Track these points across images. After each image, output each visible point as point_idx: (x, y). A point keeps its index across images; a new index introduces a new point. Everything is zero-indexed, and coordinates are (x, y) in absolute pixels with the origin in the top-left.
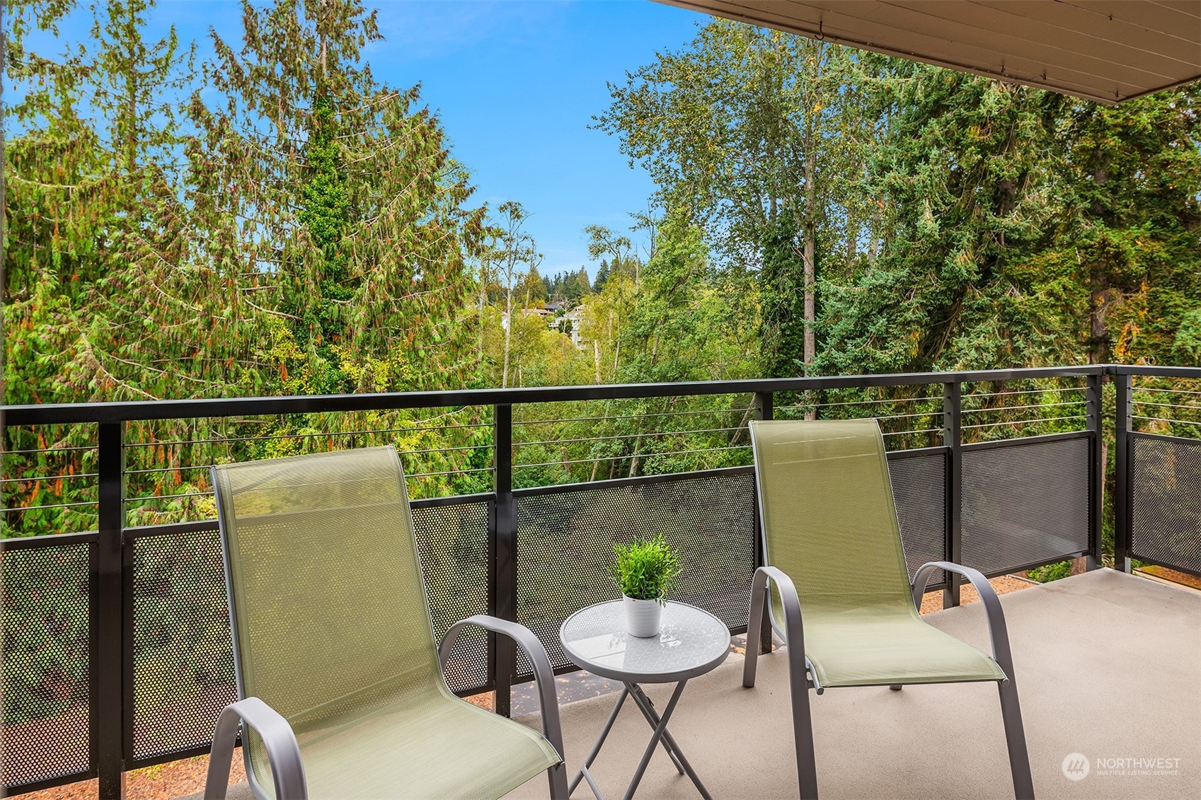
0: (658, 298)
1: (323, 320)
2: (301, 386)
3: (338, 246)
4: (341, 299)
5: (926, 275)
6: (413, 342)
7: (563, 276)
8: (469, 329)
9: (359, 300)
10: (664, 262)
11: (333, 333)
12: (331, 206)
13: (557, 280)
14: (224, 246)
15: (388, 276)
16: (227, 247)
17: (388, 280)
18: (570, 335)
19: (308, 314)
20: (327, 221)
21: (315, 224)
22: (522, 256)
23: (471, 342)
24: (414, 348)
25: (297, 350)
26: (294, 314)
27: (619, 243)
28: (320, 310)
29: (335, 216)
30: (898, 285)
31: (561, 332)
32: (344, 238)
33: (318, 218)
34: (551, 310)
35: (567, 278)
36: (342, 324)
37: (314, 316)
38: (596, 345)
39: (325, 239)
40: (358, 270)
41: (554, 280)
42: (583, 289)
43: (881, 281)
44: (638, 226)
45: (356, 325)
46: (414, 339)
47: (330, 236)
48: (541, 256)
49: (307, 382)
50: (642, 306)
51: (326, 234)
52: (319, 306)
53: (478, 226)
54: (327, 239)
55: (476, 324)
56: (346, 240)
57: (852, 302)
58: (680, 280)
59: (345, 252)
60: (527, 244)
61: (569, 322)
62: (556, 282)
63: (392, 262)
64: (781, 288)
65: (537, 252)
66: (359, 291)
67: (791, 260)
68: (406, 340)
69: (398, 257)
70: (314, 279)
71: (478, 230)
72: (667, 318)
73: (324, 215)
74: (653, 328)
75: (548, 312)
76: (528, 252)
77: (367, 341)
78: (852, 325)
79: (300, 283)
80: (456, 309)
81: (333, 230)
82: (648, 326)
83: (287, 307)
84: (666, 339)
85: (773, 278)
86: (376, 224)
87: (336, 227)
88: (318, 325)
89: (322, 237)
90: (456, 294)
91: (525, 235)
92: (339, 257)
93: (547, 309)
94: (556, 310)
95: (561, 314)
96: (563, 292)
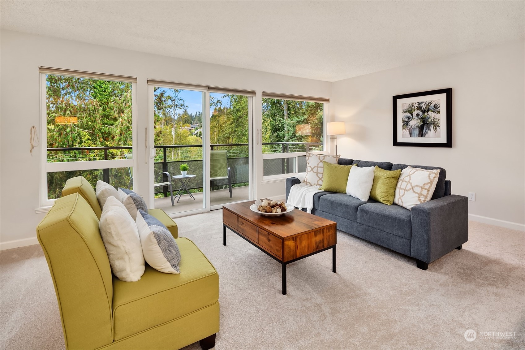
0: (231, 124)
1: (102, 133)
2: (94, 156)
3: (108, 106)
4: (109, 125)
5: (313, 118)
7: (198, 114)
8: (157, 136)
9: (117, 126)
10: (234, 110)
11: (107, 137)
12: (105, 92)
13: (196, 115)
14: (67, 107)
15: (128, 117)
16: (68, 107)
17: (128, 119)
18: (200, 138)
19: (97, 130)
20: (103, 97)
21: (98, 98)
22: (179, 107)
23: (159, 140)
25: (92, 143)
26: (91, 130)
27: (218, 102)
28: (101, 129)
29: (106, 95)
30: (305, 121)
31: (197, 136)
32: (110, 103)
33: (100, 96)
34: (193, 127)
35: (200, 114)
36: (110, 134)
37: (99, 131)
39: (102, 103)
40: (116, 115)
41: (194, 115)
43: (300, 120)
44: (225, 96)
45: (116, 135)
47: (104, 102)
48: (187, 107)
49: (97, 155)
50: (226, 127)
51: (103, 102)
52: (101, 128)
53: (161, 100)
54: (103, 104)
55: (160, 134)
56: (111, 104)
57: (291, 126)
58: (240, 117)
59: (111, 108)
60: (181, 102)
61: (201, 132)
62: (195, 116)
63: (129, 113)
64: (276, 119)
65: (186, 104)
66: (117, 122)
67: (280, 110)
70: (100, 118)
71: (161, 102)
72: (235, 131)
73: (102, 95)
74: (230, 135)
75: (192, 128)
76: (181, 105)
77: (120, 140)
78: (292, 134)
79: (93, 120)
81: (105, 100)
82: (228, 134)
83: (88, 128)
84: (236, 139)
85: (274, 117)
86: (122, 99)
87: (106, 99)
88: (100, 134)
89: (101, 103)
91: (180, 98)
92: (108, 110)
93: (191, 127)
94: (195, 128)
95: (197, 129)
96: (198, 120)
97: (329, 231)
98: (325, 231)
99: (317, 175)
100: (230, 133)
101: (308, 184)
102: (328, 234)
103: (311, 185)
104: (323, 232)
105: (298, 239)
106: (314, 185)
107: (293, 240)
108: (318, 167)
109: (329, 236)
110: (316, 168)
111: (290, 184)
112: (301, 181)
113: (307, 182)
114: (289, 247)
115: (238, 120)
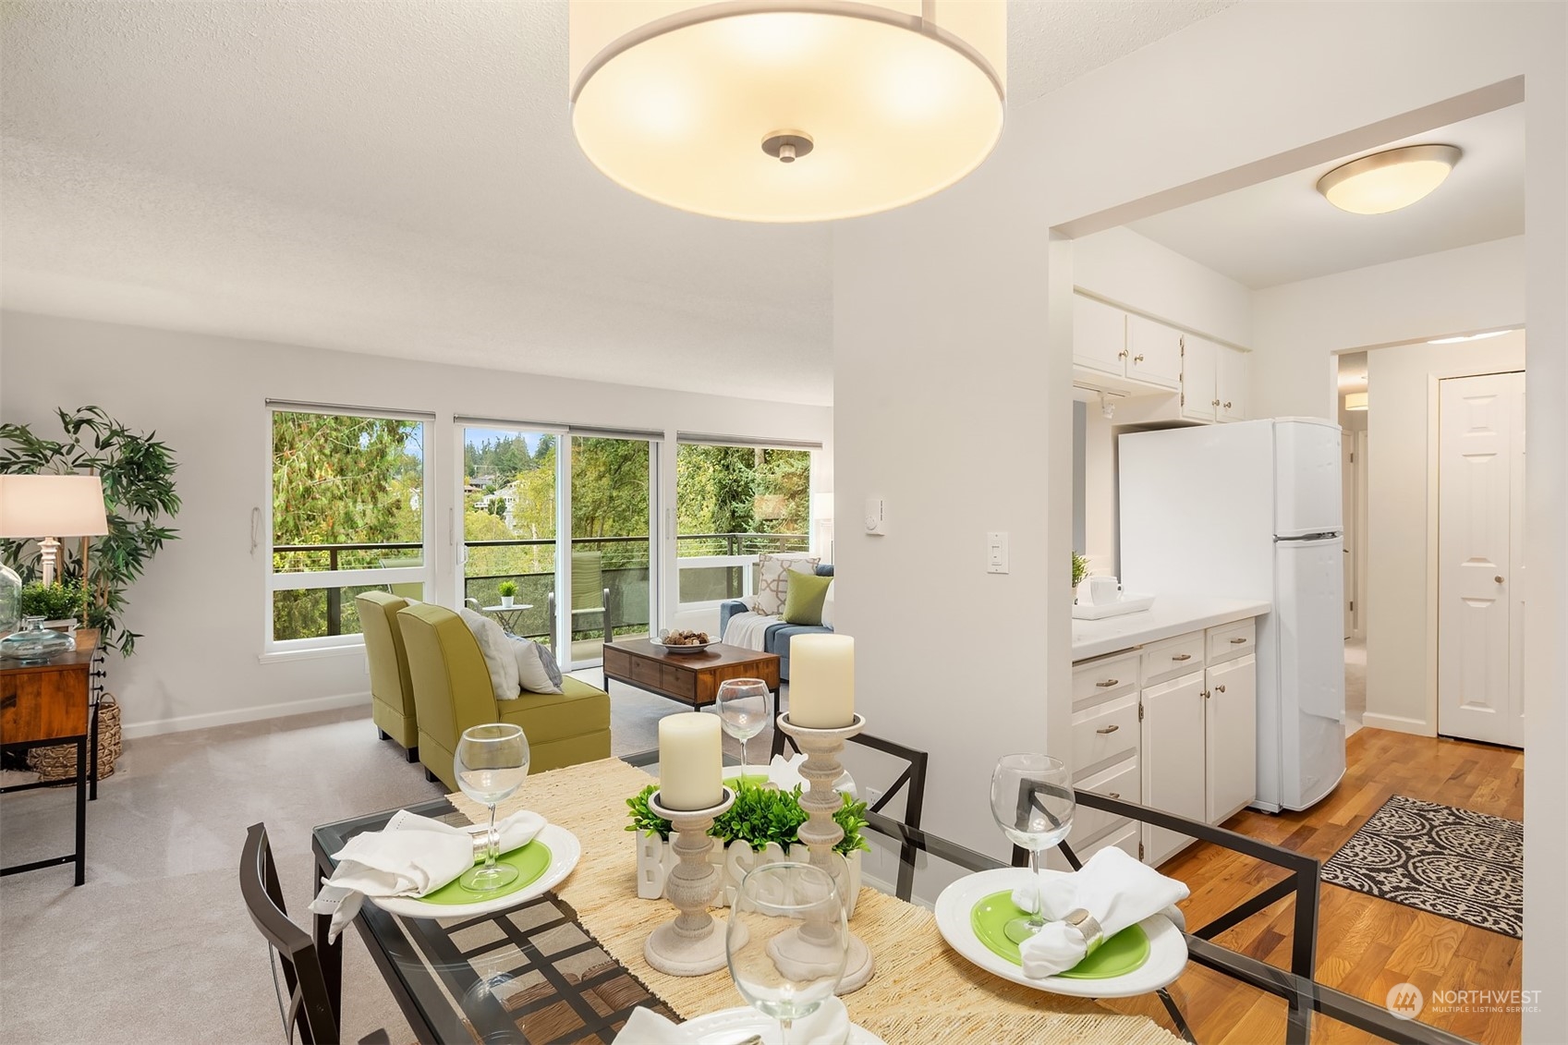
0: (600, 477)
6: (333, 528)
7: (493, 444)
8: (390, 513)
13: (487, 450)
18: (503, 518)
23: (392, 526)
24: (333, 533)
31: (491, 513)
34: (476, 486)
35: (499, 444)
38: (534, 529)
42: (521, 460)
46: (334, 524)
50: (584, 487)
55: (397, 508)
58: (626, 458)
61: (502, 501)
62: (484, 451)
63: (314, 451)
64: (731, 468)
68: (324, 525)
69: (320, 445)
72: (611, 498)
74: (595, 510)
75: (474, 488)
80: (380, 495)
82: (591, 508)
84: (614, 521)
85: (725, 458)
90: (379, 480)
93: (471, 485)
94: (484, 487)
95: (492, 491)
96: (493, 463)
97: (767, 667)
98: (761, 666)
99: (777, 595)
100: (597, 505)
101: (760, 612)
102: (766, 671)
103: (767, 615)
104: (757, 667)
105: (718, 673)
106: (773, 614)
107: (711, 674)
108: (779, 581)
109: (768, 674)
110: (776, 583)
111: (727, 612)
112: (749, 607)
113: (759, 609)
114: (705, 683)
115: (619, 467)
